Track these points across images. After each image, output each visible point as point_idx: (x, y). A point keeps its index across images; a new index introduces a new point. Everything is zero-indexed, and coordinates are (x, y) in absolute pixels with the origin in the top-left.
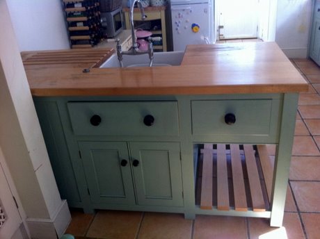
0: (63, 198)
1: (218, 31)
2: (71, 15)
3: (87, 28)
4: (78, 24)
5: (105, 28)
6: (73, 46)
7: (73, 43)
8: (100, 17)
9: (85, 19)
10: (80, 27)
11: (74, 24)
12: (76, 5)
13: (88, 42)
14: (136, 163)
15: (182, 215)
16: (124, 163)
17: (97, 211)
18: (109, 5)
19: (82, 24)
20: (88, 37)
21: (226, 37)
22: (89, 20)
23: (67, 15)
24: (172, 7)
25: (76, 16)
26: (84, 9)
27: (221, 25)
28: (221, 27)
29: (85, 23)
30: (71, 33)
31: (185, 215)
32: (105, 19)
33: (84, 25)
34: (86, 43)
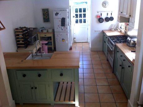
0: (13, 99)
1: (74, 39)
2: (18, 38)
3: (23, 43)
4: (20, 41)
5: (30, 42)
6: (19, 48)
7: (18, 47)
8: (28, 38)
9: (23, 40)
10: (21, 42)
11: (19, 41)
12: (20, 35)
13: (24, 47)
14: (36, 88)
15: (50, 104)
16: (32, 88)
17: (24, 104)
18: (32, 34)
19: (22, 41)
20: (23, 46)
21: (77, 42)
22: (24, 40)
23: (16, 38)
24: (55, 33)
25: (20, 39)
26: (23, 37)
27: (75, 37)
28: (74, 38)
29: (23, 41)
30: (18, 44)
31: (51, 104)
32: (30, 39)
33: (23, 42)
34: (23, 47)
